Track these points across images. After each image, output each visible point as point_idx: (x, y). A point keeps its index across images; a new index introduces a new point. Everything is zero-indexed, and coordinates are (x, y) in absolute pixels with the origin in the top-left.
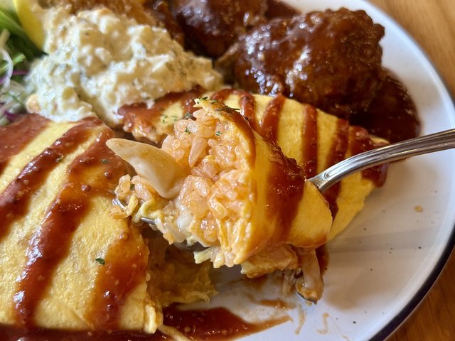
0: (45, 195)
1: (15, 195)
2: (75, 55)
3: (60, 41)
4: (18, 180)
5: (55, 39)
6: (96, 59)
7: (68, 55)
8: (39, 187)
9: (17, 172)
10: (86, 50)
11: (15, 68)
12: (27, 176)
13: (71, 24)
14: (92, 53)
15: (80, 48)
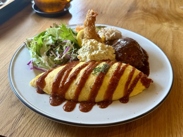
0: (80, 75)
1: (74, 75)
2: (88, 47)
3: (85, 44)
4: (75, 72)
5: (85, 43)
6: (92, 48)
7: (87, 47)
8: (78, 74)
9: (75, 70)
10: (90, 46)
11: (74, 51)
12: (76, 71)
13: (88, 41)
14: (92, 47)
15: (89, 45)
